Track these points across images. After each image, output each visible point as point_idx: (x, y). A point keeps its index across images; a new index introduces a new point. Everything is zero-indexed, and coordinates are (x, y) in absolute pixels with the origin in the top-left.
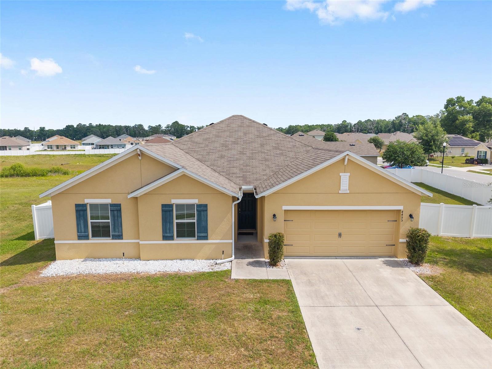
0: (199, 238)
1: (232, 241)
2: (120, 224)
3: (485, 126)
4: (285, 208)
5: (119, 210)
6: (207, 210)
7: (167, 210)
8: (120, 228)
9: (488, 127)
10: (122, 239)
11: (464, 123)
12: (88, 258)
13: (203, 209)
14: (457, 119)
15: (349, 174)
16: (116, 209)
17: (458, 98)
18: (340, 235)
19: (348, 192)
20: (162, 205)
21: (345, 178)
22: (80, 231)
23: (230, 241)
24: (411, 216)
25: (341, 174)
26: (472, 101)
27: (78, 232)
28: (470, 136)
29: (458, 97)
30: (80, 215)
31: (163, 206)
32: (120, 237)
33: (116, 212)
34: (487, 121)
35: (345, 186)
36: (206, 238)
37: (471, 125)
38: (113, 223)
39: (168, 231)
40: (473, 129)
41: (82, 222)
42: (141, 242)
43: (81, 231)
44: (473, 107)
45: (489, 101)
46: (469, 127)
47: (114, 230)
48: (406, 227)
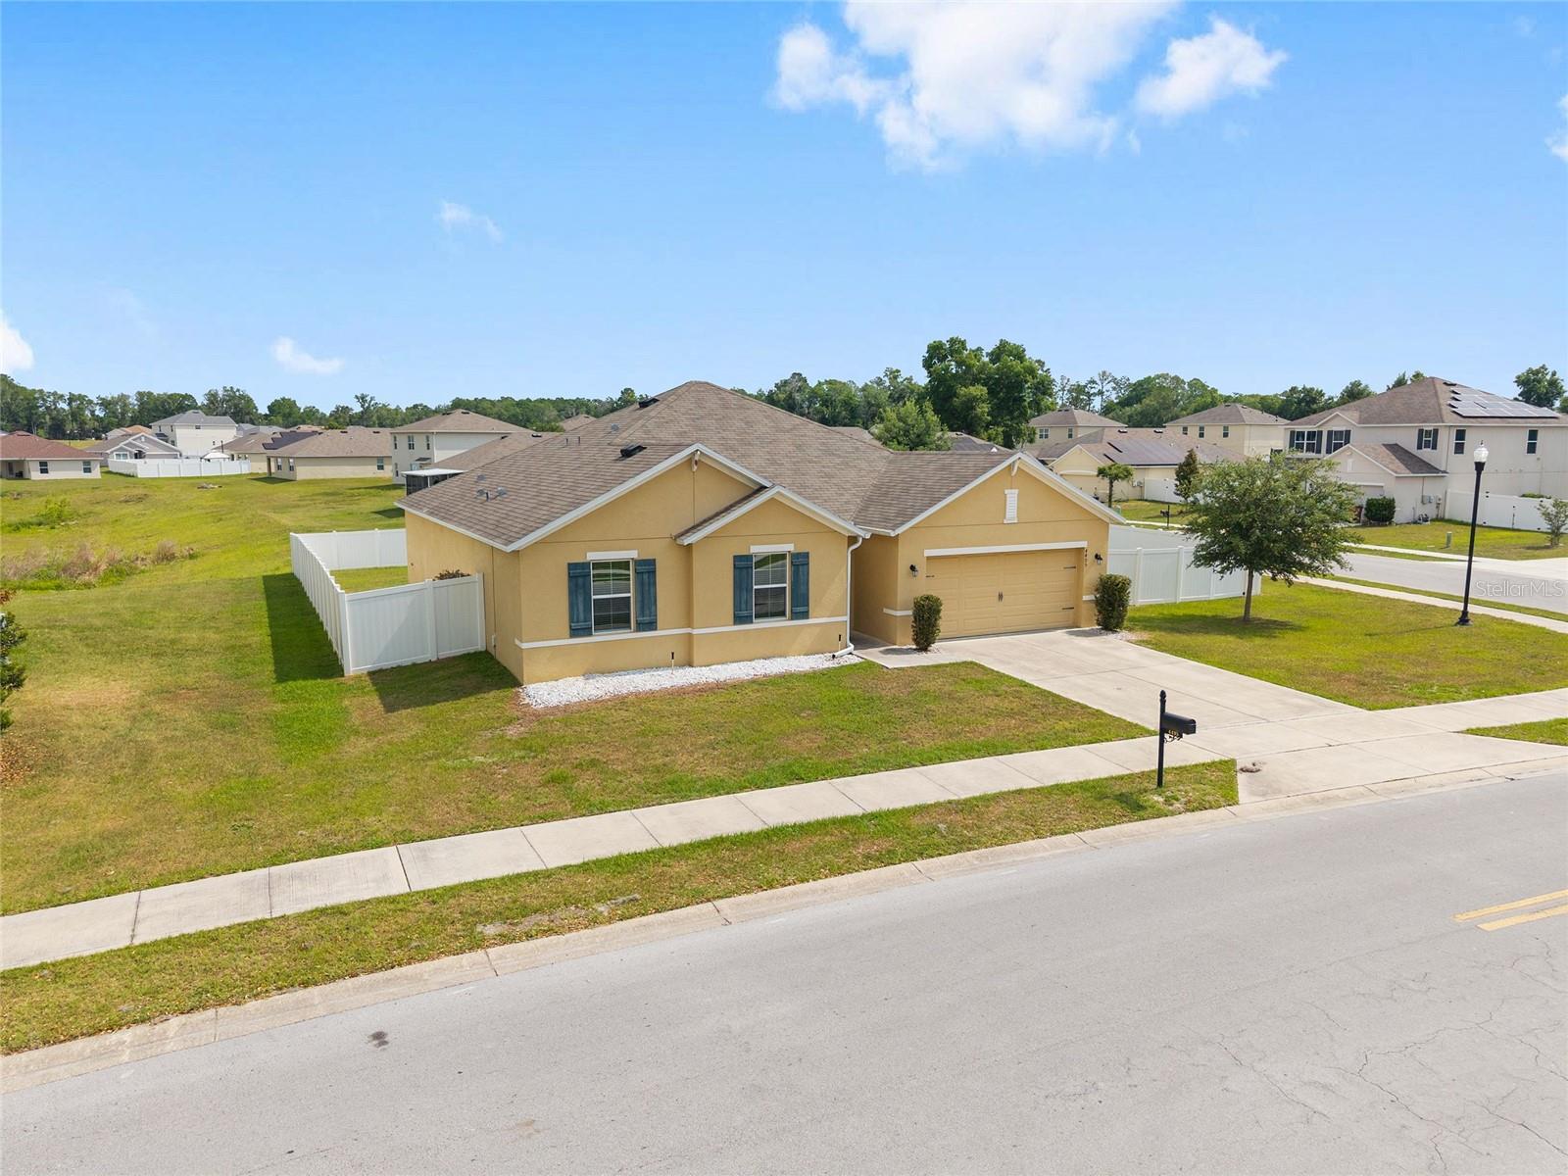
0: (795, 616)
1: (847, 618)
2: (653, 599)
3: (1011, 413)
4: (929, 553)
5: (653, 573)
6: (808, 564)
7: (741, 566)
8: (653, 608)
9: (1016, 414)
10: (656, 629)
11: (970, 403)
12: (590, 674)
13: (801, 561)
14: (955, 395)
15: (1017, 491)
16: (647, 570)
17: (952, 341)
18: (1001, 597)
19: (1016, 521)
20: (735, 557)
21: (1012, 496)
22: (575, 620)
23: (843, 619)
24: (1097, 557)
25: (1006, 492)
26: (979, 349)
27: (571, 620)
28: (985, 435)
29: (952, 339)
30: (577, 585)
31: (737, 558)
32: (651, 625)
33: (645, 576)
34: (1015, 400)
35: (1012, 513)
36: (805, 615)
37: (987, 410)
38: (640, 598)
39: (743, 606)
40: (989, 418)
41: (581, 599)
42: (695, 632)
43: (578, 618)
44: (984, 363)
45: (1015, 352)
46: (983, 412)
47: (642, 610)
48: (1091, 575)
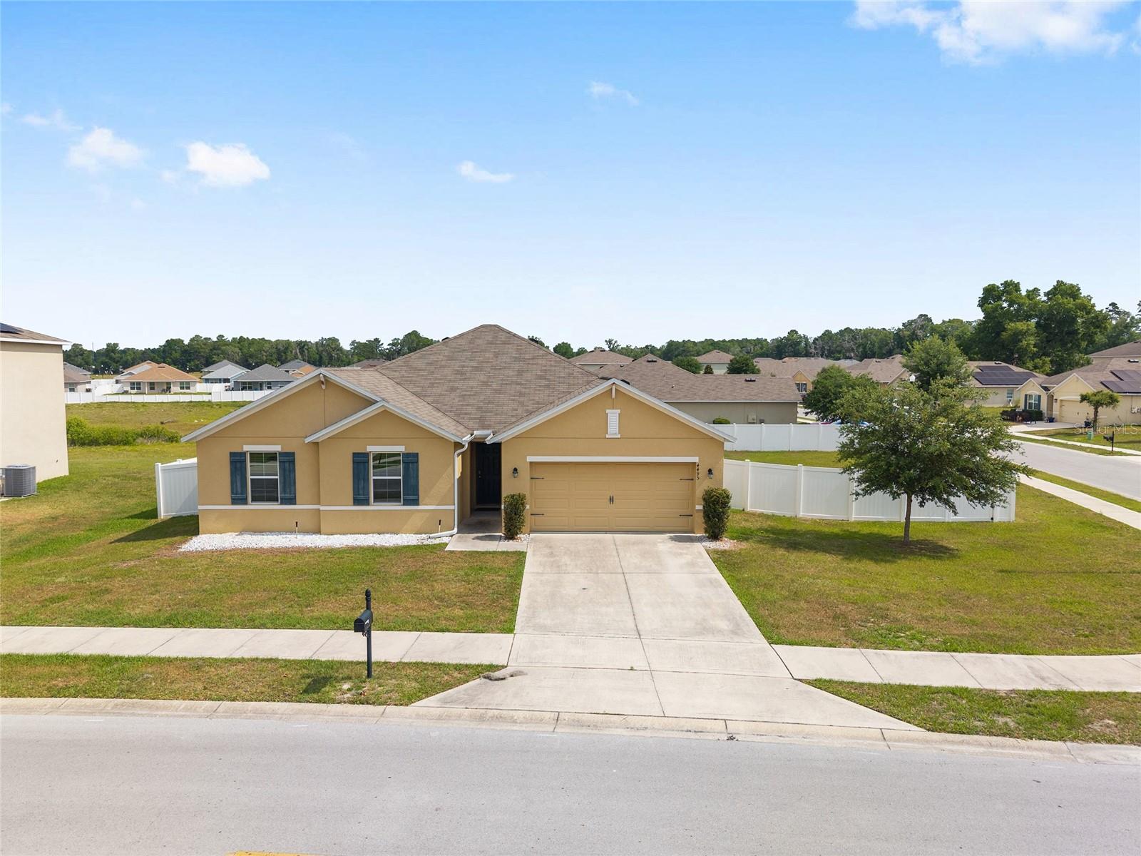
0: (407, 503)
1: (455, 507)
2: (292, 481)
3: (1064, 344)
4: (530, 459)
5: (293, 462)
6: (417, 462)
7: (360, 461)
8: (292, 488)
9: (1069, 345)
10: (295, 504)
11: (1017, 336)
12: (242, 532)
13: (411, 461)
14: (1004, 330)
15: (619, 411)
16: (288, 460)
17: (1006, 284)
18: (611, 500)
19: (619, 436)
20: (354, 454)
21: (613, 416)
22: (235, 491)
23: (452, 507)
24: (710, 471)
25: (608, 411)
26: (1036, 291)
27: (232, 493)
28: (1030, 364)
29: (1006, 282)
30: (236, 468)
31: (355, 455)
32: (292, 501)
33: (287, 465)
34: (1069, 333)
35: (613, 429)
36: (416, 502)
37: (1033, 342)
38: (282, 481)
39: (361, 492)
40: (1035, 349)
41: (238, 478)
42: (322, 508)
43: (237, 491)
44: (1036, 304)
45: (1069, 291)
46: (1028, 344)
47: (284, 491)
48: (703, 486)
